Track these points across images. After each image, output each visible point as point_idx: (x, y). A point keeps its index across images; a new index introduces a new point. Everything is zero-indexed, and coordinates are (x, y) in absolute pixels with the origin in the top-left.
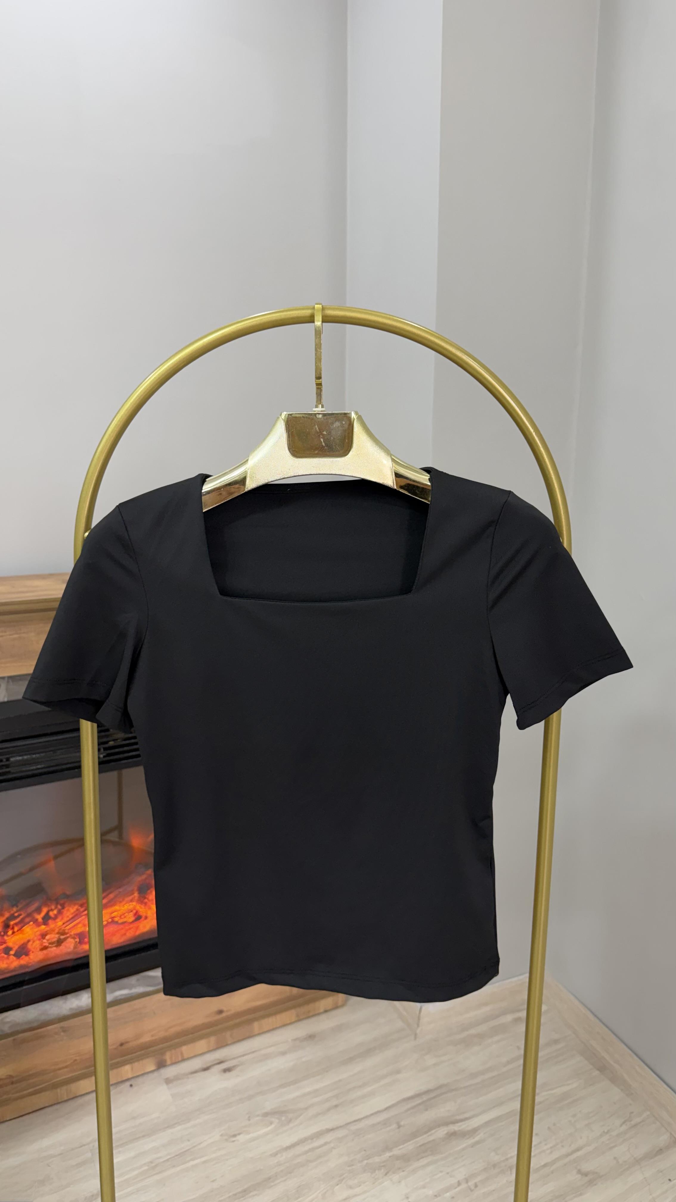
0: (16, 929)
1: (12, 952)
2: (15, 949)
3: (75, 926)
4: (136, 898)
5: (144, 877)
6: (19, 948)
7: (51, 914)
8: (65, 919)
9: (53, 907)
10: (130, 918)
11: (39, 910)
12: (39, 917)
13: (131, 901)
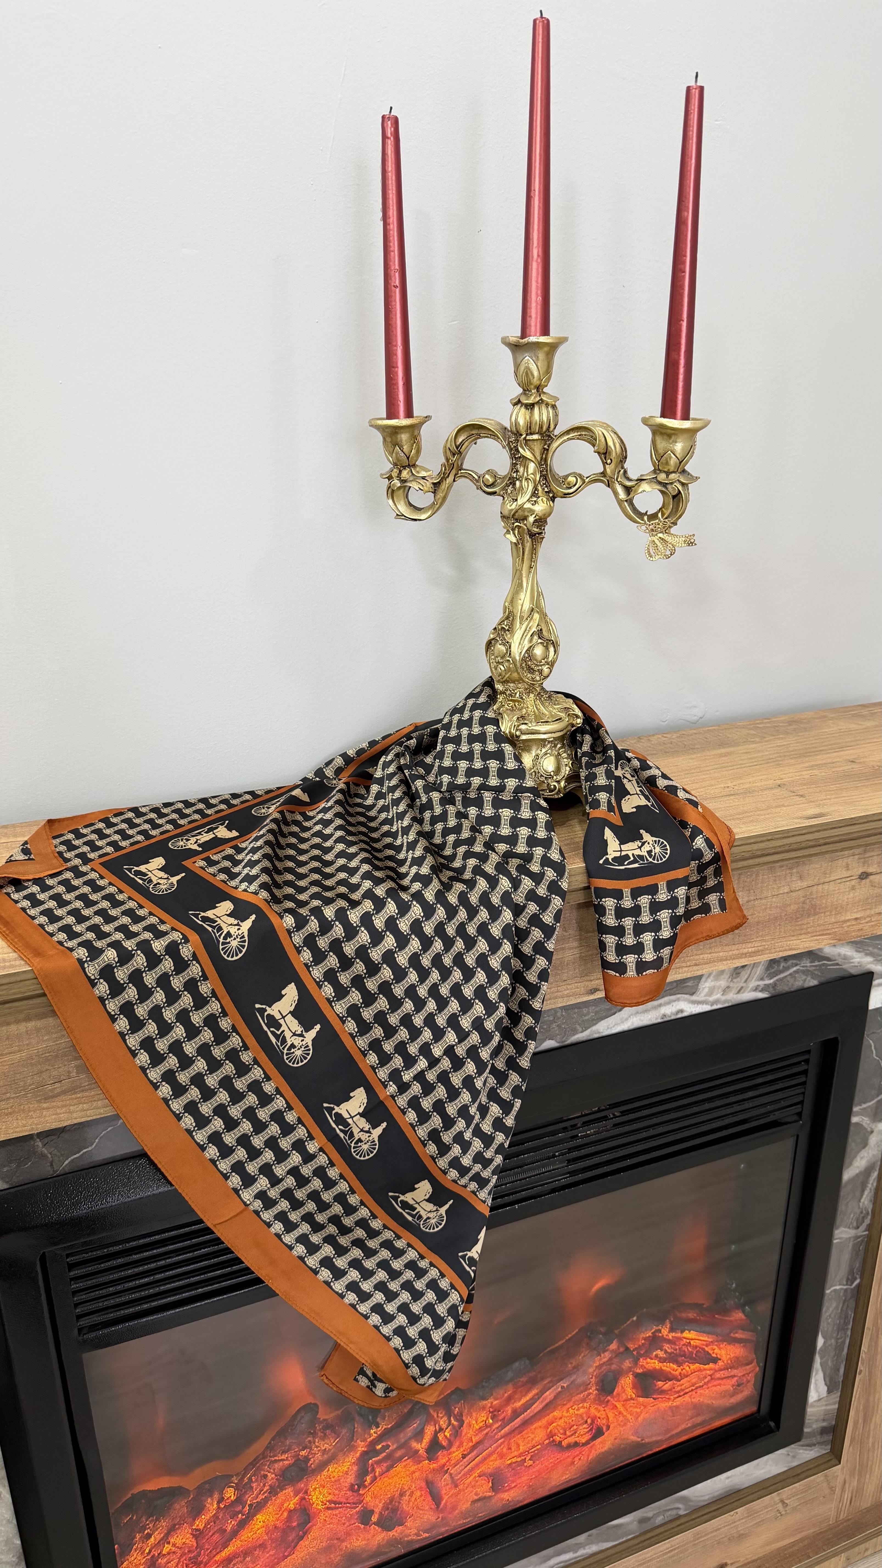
0: (378, 1470)
1: (374, 1518)
2: (377, 1511)
3: (485, 1459)
4: (592, 1397)
5: (607, 1356)
6: (386, 1507)
7: (441, 1437)
8: (467, 1445)
9: (443, 1422)
10: (582, 1434)
11: (419, 1435)
12: (421, 1447)
13: (584, 1400)
